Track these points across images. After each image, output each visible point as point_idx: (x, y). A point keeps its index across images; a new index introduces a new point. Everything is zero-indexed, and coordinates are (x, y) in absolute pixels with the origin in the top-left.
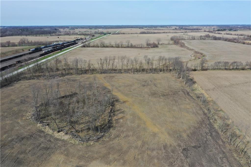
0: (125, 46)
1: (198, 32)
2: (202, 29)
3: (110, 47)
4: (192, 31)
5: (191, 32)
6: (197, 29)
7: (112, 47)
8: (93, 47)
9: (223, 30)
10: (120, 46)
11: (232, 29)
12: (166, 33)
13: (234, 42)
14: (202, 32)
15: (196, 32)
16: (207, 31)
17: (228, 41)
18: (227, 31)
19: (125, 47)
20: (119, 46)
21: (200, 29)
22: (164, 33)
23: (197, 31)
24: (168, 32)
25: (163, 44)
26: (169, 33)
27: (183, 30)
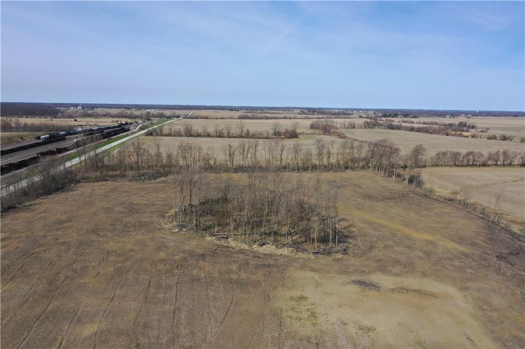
0: (234, 135)
1: (348, 118)
2: (352, 114)
3: (204, 136)
4: (337, 116)
5: (336, 118)
6: (344, 114)
7: (209, 136)
8: (170, 135)
9: (392, 115)
10: (225, 134)
11: (408, 115)
12: (290, 118)
13: (429, 133)
14: (355, 118)
15: (346, 118)
16: (364, 116)
17: (416, 131)
18: (400, 117)
19: (235, 137)
20: (223, 134)
21: (349, 114)
22: (285, 118)
23: (346, 116)
24: (293, 117)
25: (303, 133)
26: (295, 118)
27: (318, 115)
